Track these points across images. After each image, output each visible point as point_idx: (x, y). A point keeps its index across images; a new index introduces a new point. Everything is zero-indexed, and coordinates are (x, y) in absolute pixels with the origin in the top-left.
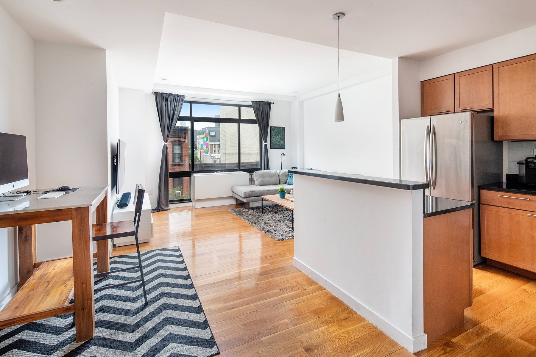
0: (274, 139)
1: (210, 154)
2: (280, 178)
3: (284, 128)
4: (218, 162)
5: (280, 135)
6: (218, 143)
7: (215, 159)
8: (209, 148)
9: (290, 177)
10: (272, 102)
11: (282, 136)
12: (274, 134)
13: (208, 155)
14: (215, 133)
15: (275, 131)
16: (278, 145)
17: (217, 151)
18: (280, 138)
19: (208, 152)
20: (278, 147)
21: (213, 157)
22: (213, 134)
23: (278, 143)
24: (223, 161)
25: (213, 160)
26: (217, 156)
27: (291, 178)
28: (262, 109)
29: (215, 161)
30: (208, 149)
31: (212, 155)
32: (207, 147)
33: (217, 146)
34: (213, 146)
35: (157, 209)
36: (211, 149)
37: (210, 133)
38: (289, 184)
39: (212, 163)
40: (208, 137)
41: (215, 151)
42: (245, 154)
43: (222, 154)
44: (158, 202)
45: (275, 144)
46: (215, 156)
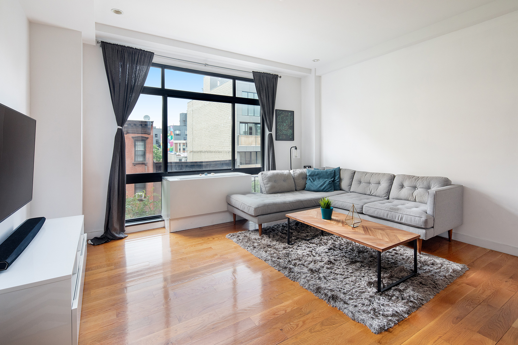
0: (280, 127)
1: (175, 152)
2: (296, 182)
3: (292, 112)
4: (183, 160)
5: (288, 122)
6: (185, 142)
7: (181, 158)
8: (174, 147)
9: (310, 179)
10: (279, 76)
11: (291, 123)
12: (280, 120)
13: (173, 153)
14: (180, 131)
15: (281, 116)
16: (285, 135)
17: (182, 150)
18: (288, 126)
19: (173, 150)
20: (285, 138)
21: (178, 155)
22: (178, 132)
23: (285, 132)
24: (190, 160)
25: (178, 158)
26: (183, 155)
27: (311, 181)
28: (266, 84)
29: (180, 160)
30: (172, 147)
31: (177, 154)
32: (171, 146)
33: (182, 145)
34: (178, 144)
35: (104, 238)
36: (176, 147)
37: (175, 131)
38: (309, 190)
39: (177, 161)
40: (173, 135)
41: (180, 150)
42: (215, 152)
43: (189, 152)
44: (106, 225)
45: (281, 134)
46: (180, 154)
